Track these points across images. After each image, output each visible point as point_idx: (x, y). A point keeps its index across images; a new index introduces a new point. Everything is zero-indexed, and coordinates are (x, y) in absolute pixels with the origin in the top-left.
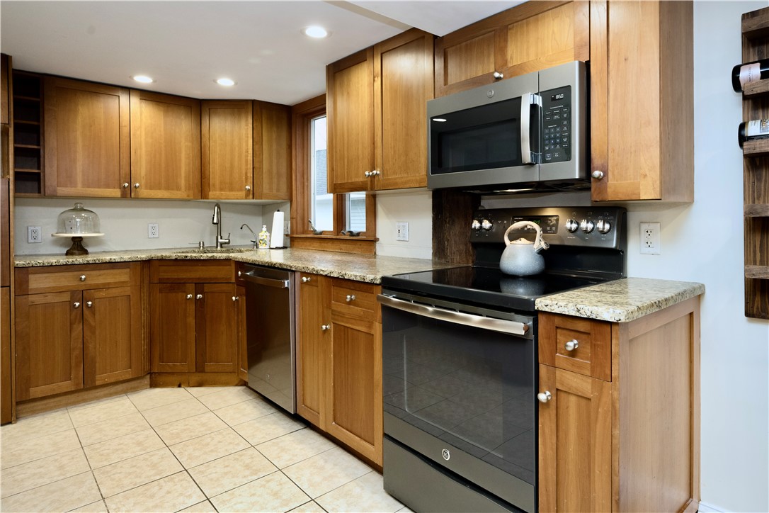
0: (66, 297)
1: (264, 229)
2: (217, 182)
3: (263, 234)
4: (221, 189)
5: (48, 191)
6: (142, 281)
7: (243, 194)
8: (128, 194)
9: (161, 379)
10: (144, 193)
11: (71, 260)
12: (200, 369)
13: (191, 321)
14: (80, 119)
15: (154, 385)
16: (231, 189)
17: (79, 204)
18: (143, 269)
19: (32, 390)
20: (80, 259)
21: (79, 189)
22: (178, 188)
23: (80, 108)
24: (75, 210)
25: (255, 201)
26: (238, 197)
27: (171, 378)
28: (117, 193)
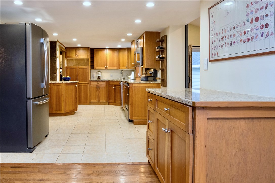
0: (96, 86)
1: (130, 75)
2: (121, 66)
3: (130, 76)
4: (122, 67)
5: (95, 68)
6: (107, 84)
7: (125, 68)
8: (106, 68)
9: (110, 103)
10: (108, 68)
11: (98, 80)
12: (115, 102)
13: (114, 93)
14: (99, 56)
15: (109, 104)
16: (124, 67)
17: (99, 71)
18: (107, 82)
19: (92, 100)
20: (99, 80)
21: (99, 68)
22: (114, 67)
23: (99, 53)
24: (98, 71)
25: (127, 69)
26: (124, 69)
27: (111, 103)
28: (104, 68)
